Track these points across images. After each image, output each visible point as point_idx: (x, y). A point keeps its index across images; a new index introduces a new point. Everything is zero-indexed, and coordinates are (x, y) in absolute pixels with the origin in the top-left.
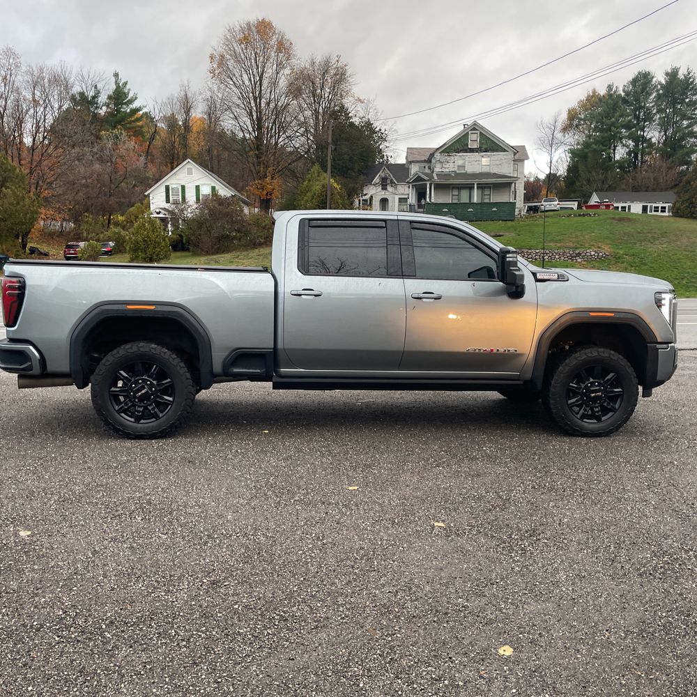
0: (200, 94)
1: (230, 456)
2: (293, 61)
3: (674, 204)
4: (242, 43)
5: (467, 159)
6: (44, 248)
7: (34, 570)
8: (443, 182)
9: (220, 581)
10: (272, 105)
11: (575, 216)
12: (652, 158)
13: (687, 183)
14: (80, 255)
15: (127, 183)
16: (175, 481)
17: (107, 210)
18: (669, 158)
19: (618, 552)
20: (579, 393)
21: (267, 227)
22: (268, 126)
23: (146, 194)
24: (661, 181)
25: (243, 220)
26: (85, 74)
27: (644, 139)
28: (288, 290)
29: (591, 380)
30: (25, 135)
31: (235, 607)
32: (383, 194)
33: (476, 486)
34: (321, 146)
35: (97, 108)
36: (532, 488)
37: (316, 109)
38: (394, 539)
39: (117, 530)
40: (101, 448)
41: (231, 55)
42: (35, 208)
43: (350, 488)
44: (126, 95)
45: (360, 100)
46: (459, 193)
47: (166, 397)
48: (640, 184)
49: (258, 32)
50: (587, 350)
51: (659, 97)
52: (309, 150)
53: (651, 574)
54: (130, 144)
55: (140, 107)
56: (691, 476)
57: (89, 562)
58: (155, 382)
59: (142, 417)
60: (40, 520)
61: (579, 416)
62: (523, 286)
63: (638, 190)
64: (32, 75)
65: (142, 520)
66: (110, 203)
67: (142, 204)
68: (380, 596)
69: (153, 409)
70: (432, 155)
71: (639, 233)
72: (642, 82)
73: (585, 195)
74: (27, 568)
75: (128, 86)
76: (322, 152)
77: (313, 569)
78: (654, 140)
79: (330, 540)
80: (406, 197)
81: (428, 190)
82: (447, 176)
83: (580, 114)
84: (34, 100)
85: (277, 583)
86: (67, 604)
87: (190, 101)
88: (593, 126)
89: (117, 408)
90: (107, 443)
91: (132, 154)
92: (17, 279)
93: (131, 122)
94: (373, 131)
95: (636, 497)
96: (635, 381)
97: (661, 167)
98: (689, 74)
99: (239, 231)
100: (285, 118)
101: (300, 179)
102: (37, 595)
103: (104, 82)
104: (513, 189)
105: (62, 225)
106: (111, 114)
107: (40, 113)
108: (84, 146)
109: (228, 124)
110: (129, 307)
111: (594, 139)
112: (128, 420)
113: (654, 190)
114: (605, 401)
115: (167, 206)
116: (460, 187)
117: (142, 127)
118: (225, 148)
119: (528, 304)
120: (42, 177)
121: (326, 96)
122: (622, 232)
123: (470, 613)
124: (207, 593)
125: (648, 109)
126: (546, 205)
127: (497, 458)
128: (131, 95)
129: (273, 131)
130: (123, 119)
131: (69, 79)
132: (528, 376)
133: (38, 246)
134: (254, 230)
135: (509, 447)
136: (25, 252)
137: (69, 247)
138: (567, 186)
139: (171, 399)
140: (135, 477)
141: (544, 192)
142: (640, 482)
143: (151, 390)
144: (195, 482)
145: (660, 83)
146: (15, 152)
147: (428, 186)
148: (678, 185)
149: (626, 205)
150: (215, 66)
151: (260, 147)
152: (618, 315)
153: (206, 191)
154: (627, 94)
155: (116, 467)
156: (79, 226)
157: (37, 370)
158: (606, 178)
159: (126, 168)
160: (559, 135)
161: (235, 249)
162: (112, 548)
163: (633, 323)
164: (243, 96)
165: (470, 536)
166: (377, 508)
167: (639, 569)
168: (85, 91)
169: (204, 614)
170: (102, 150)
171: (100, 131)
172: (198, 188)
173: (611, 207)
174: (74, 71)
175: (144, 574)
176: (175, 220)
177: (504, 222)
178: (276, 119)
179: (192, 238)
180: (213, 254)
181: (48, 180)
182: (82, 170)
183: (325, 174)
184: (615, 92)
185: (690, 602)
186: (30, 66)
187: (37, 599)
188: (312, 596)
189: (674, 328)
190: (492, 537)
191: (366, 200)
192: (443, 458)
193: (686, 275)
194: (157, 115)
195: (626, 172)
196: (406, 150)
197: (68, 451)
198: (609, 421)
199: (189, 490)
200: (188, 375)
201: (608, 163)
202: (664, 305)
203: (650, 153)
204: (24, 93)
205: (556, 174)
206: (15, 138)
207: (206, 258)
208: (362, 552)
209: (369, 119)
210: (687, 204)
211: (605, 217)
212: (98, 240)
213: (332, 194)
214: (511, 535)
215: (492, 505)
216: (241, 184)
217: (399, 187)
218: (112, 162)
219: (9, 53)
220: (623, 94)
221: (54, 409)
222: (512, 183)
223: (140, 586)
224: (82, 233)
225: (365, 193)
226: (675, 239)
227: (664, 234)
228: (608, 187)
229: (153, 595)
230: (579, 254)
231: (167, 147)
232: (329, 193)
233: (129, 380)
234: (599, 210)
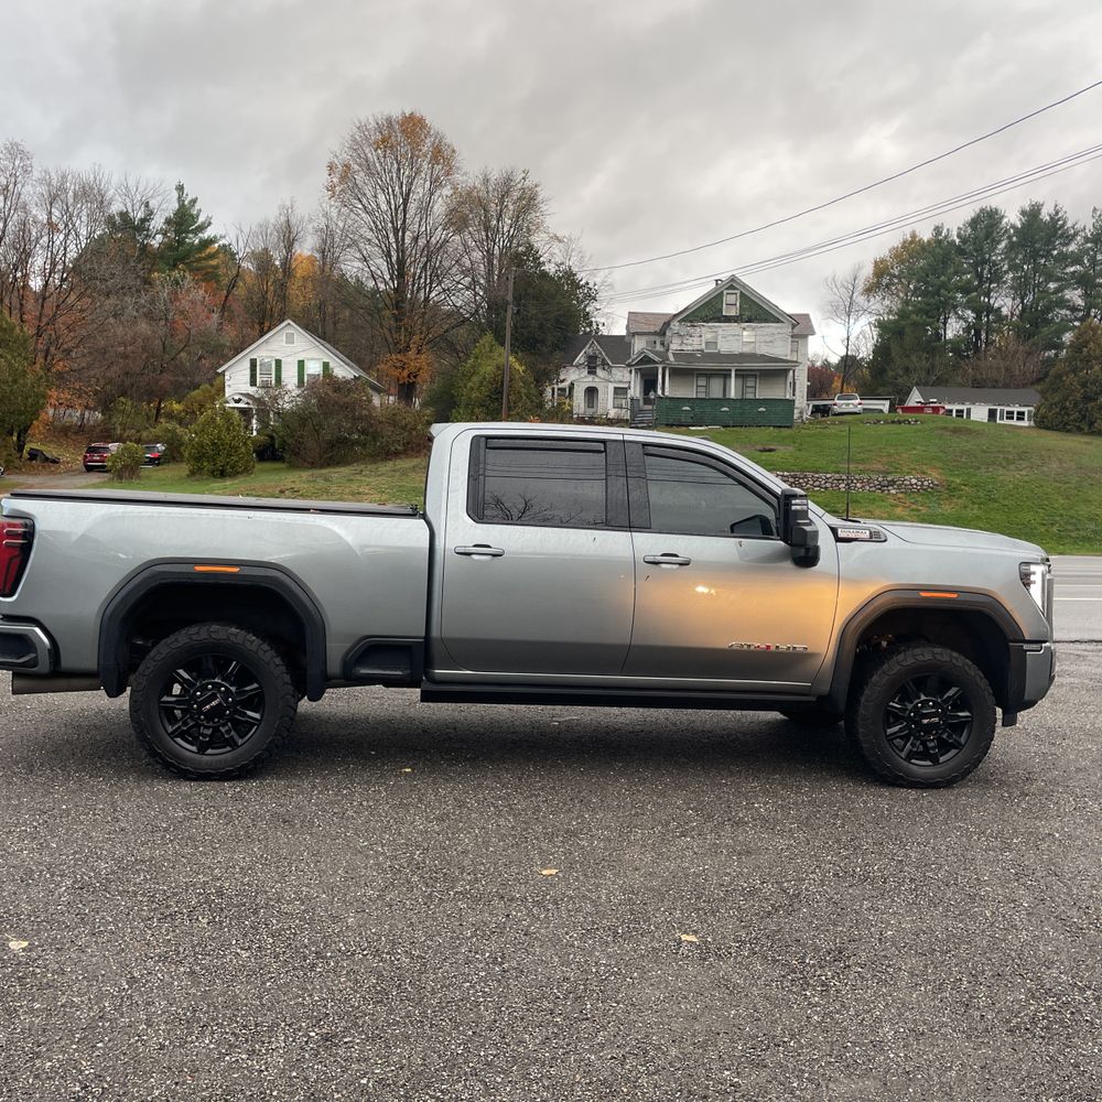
0: (310, 220)
1: (350, 813)
2: (457, 177)
3: (1038, 409)
4: (378, 147)
5: (720, 332)
6: (51, 451)
7: (32, 1010)
8: (683, 365)
9: (336, 1035)
10: (422, 242)
11: (886, 422)
12: (1002, 338)
13: (1056, 378)
14: (110, 464)
15: (189, 353)
16: (262, 856)
17: (156, 394)
18: (1029, 338)
19: (975, 991)
20: (903, 718)
21: (409, 426)
22: (415, 274)
23: (220, 371)
24: (1017, 373)
25: (370, 415)
26: (132, 184)
27: (989, 309)
28: (451, 546)
29: (923, 697)
30: (32, 276)
31: (362, 1081)
32: (589, 381)
33: (746, 870)
34: (496, 306)
35: (147, 236)
36: (834, 875)
37: (489, 249)
38: (617, 963)
39: (170, 940)
40: (142, 795)
41: (360, 165)
42: (42, 389)
43: (545, 872)
44: (194, 218)
45: (557, 238)
46: (708, 382)
47: (249, 713)
48: (984, 377)
49: (403, 131)
50: (915, 651)
51: (1011, 247)
52: (477, 311)
53: (1027, 1029)
54: (196, 294)
55: (215, 237)
56: (1082, 858)
57: (122, 998)
58: (233, 689)
59: (210, 745)
60: (43, 921)
61: (903, 755)
62: (817, 549)
63: (981, 386)
64: (49, 185)
65: (208, 923)
66: (161, 383)
67: (212, 385)
68: (598, 1064)
69: (228, 732)
70: (667, 324)
71: (985, 452)
72: (987, 223)
73: (901, 390)
74: (21, 1007)
75: (197, 206)
76: (497, 315)
77: (488, 1016)
78: (1005, 311)
79: (514, 964)
80: (626, 386)
81: (660, 377)
82: (690, 356)
83: (892, 268)
84: (50, 223)
85: (429, 1040)
86: (87, 1072)
87: (294, 230)
88: (911, 286)
89: (170, 729)
90: (151, 786)
91: (199, 309)
92: (22, 521)
93: (199, 260)
94: (576, 285)
95: (998, 895)
96: (991, 700)
97: (1016, 352)
98: (1057, 213)
99: (364, 432)
100: (441, 262)
101: (461, 355)
102: (38, 1055)
103: (160, 199)
104: (790, 379)
105: (83, 415)
106: (168, 246)
107: (58, 242)
108: (125, 294)
109: (351, 267)
110: (199, 568)
111: (914, 306)
112: (187, 748)
113: (1006, 386)
114: (945, 731)
115: (251, 390)
116: (709, 374)
117: (216, 267)
118: (346, 304)
119: (824, 575)
120: (55, 341)
121: (505, 229)
122: (957, 449)
123: (743, 1096)
124: (316, 1056)
125: (995, 264)
126: (841, 405)
127: (777, 822)
128: (201, 219)
129: (422, 281)
130: (188, 254)
131: (106, 192)
132: (825, 688)
133: (42, 448)
134: (388, 430)
135: (795, 803)
136: (21, 457)
137: (92, 450)
138: (874, 377)
139: (257, 716)
140: (197, 848)
141: (837, 384)
142: (1003, 868)
143: (226, 701)
144: (294, 857)
145: (1013, 226)
146: (15, 301)
147: (660, 371)
148: (1043, 379)
149: (964, 407)
150: (335, 180)
151: (400, 305)
152: (963, 597)
153: (314, 368)
154: (964, 240)
155: (166, 830)
156: (110, 418)
157: (44, 665)
158: (933, 366)
159: (189, 330)
160: (860, 299)
161: (356, 460)
162: (161, 972)
163: (986, 610)
164: (376, 227)
165: (739, 959)
166: (589, 907)
167: (1009, 1021)
168: (130, 210)
169: (313, 1094)
170: (152, 302)
171: (150, 272)
172: (301, 364)
173: (942, 411)
174: (115, 180)
175: (213, 1020)
176: (263, 413)
177: (777, 430)
178: (426, 263)
179: (290, 441)
180: (322, 467)
181: (65, 346)
182: (120, 331)
183: (501, 349)
184: (946, 237)
185: (1090, 1079)
186: (46, 172)
187: (38, 1063)
188: (488, 1064)
189: (1049, 619)
190: (775, 961)
191: (563, 390)
192: (692, 822)
193: (1058, 519)
194: (241, 249)
195: (963, 358)
196: (627, 316)
197: (88, 799)
198: (951, 764)
199: (284, 872)
200: (287, 678)
201: (935, 344)
202: (1034, 582)
203: (999, 331)
204: (34, 212)
205: (855, 357)
206: (16, 280)
207: (310, 472)
208: (566, 985)
209: (570, 267)
210: (1058, 410)
211: (934, 425)
212: (138, 441)
213: (511, 380)
214: (804, 957)
215: (772, 906)
216: (368, 358)
217: (614, 371)
218: (167, 319)
219: (15, 151)
220: (957, 241)
221: (66, 725)
222: (789, 370)
223: (207, 1042)
224: (114, 429)
225: (562, 378)
226: (1039, 462)
227: (1023, 455)
228: (936, 381)
229: (227, 1058)
230: (892, 483)
231: (255, 299)
232: (507, 379)
233: (191, 685)
234: (921, 415)
